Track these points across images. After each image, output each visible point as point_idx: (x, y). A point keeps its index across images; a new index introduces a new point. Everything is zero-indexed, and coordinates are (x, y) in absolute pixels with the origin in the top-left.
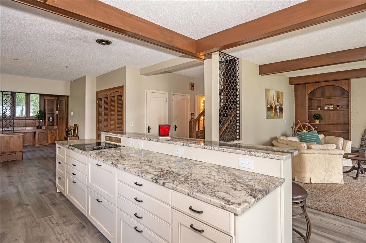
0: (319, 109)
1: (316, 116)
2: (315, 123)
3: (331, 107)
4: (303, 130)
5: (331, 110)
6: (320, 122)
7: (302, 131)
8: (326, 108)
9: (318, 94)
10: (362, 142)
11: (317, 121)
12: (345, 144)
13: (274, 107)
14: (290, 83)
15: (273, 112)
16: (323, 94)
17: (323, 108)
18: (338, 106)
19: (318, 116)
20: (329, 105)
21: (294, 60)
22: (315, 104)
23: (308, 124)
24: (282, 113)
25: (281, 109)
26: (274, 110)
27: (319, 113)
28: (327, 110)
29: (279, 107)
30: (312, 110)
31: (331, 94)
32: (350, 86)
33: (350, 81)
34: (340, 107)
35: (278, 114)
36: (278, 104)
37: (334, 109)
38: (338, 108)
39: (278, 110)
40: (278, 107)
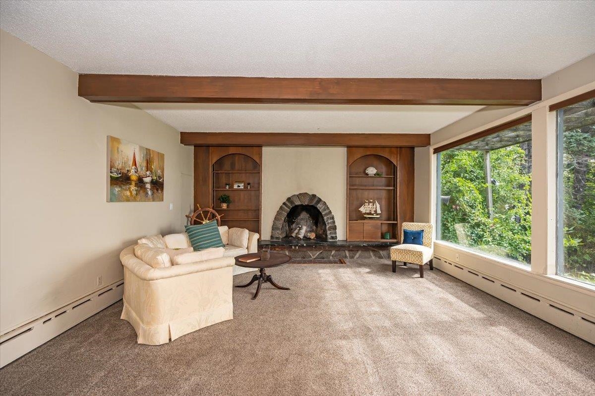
0: (227, 187)
1: (223, 199)
2: (221, 208)
3: (242, 186)
4: (204, 219)
5: (241, 190)
6: (228, 206)
7: (202, 222)
8: (235, 187)
9: (227, 166)
10: (272, 232)
11: (224, 206)
12: (250, 239)
13: (134, 177)
14: (183, 141)
15: (133, 187)
16: (233, 165)
17: (231, 186)
18: (249, 184)
19: (225, 198)
20: (239, 182)
21: (155, 77)
22: (223, 180)
23: (211, 210)
24: (160, 192)
25: (158, 185)
26: (133, 183)
27: (227, 194)
28: (236, 190)
29: (152, 179)
30: (218, 188)
31: (242, 168)
32: (261, 156)
33: (262, 149)
34: (252, 186)
35: (150, 193)
36: (148, 173)
37: (244, 188)
38: (249, 188)
39: (148, 186)
40: (147, 180)
